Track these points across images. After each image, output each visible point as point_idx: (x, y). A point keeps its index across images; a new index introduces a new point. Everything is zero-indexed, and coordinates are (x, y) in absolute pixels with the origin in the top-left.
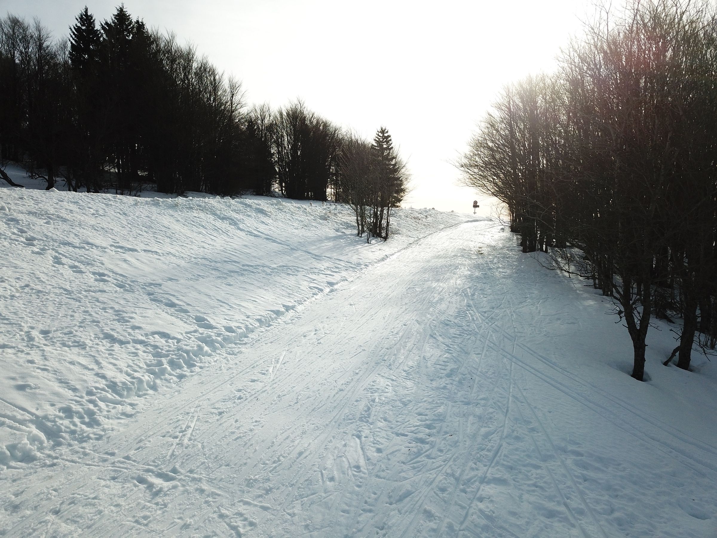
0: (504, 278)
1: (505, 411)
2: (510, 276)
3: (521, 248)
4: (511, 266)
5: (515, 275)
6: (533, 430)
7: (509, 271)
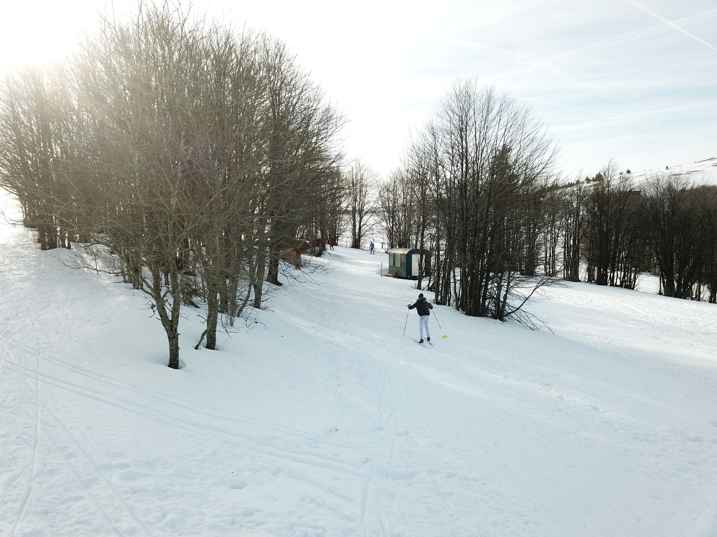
0: (20, 281)
1: (33, 443)
2: (27, 279)
3: (40, 245)
4: (28, 266)
5: (34, 277)
6: (70, 455)
7: (25, 273)
